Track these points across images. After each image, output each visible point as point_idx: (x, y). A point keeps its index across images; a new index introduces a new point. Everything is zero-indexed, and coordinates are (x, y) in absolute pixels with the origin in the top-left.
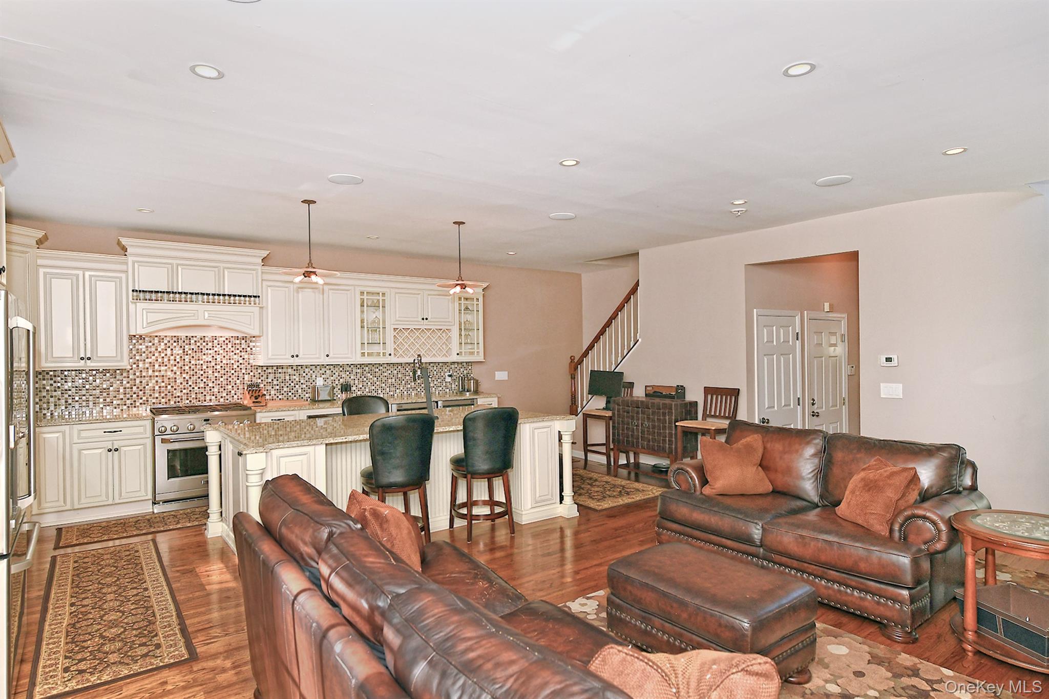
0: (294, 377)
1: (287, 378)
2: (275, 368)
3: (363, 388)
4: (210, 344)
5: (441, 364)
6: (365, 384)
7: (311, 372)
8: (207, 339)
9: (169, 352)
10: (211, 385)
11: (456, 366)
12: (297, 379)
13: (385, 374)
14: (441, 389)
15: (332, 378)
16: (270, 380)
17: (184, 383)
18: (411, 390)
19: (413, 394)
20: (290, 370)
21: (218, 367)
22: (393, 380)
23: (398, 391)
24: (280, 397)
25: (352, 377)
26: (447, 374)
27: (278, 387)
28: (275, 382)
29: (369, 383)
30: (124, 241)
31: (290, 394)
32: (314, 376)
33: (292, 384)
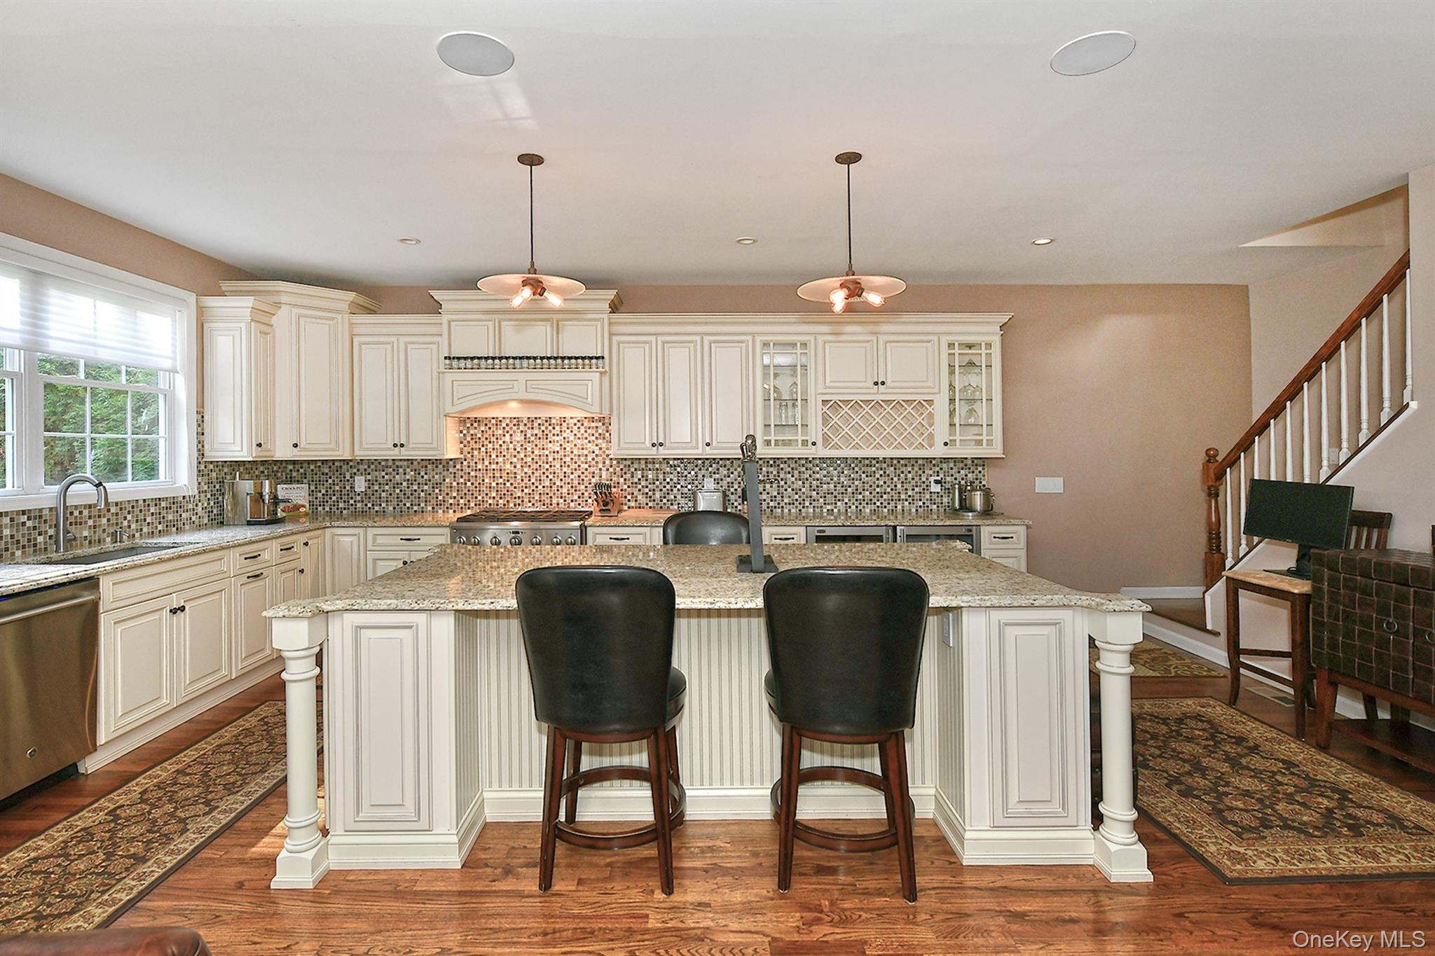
0: (671, 476)
1: (661, 477)
2: (643, 462)
3: (779, 498)
4: (557, 428)
5: (920, 462)
6: (782, 490)
7: (696, 469)
8: (553, 421)
9: (507, 438)
10: (558, 483)
11: (952, 465)
12: (675, 480)
13: (818, 476)
14: (921, 503)
15: (729, 480)
16: (636, 480)
17: (526, 480)
18: (864, 504)
19: (868, 510)
20: (664, 466)
21: (568, 459)
22: (832, 486)
23: (839, 503)
24: (650, 504)
26: (932, 479)
27: (647, 490)
28: (643, 483)
29: (789, 490)
30: (437, 295)
31: (665, 501)
32: (700, 476)
33: (668, 487)
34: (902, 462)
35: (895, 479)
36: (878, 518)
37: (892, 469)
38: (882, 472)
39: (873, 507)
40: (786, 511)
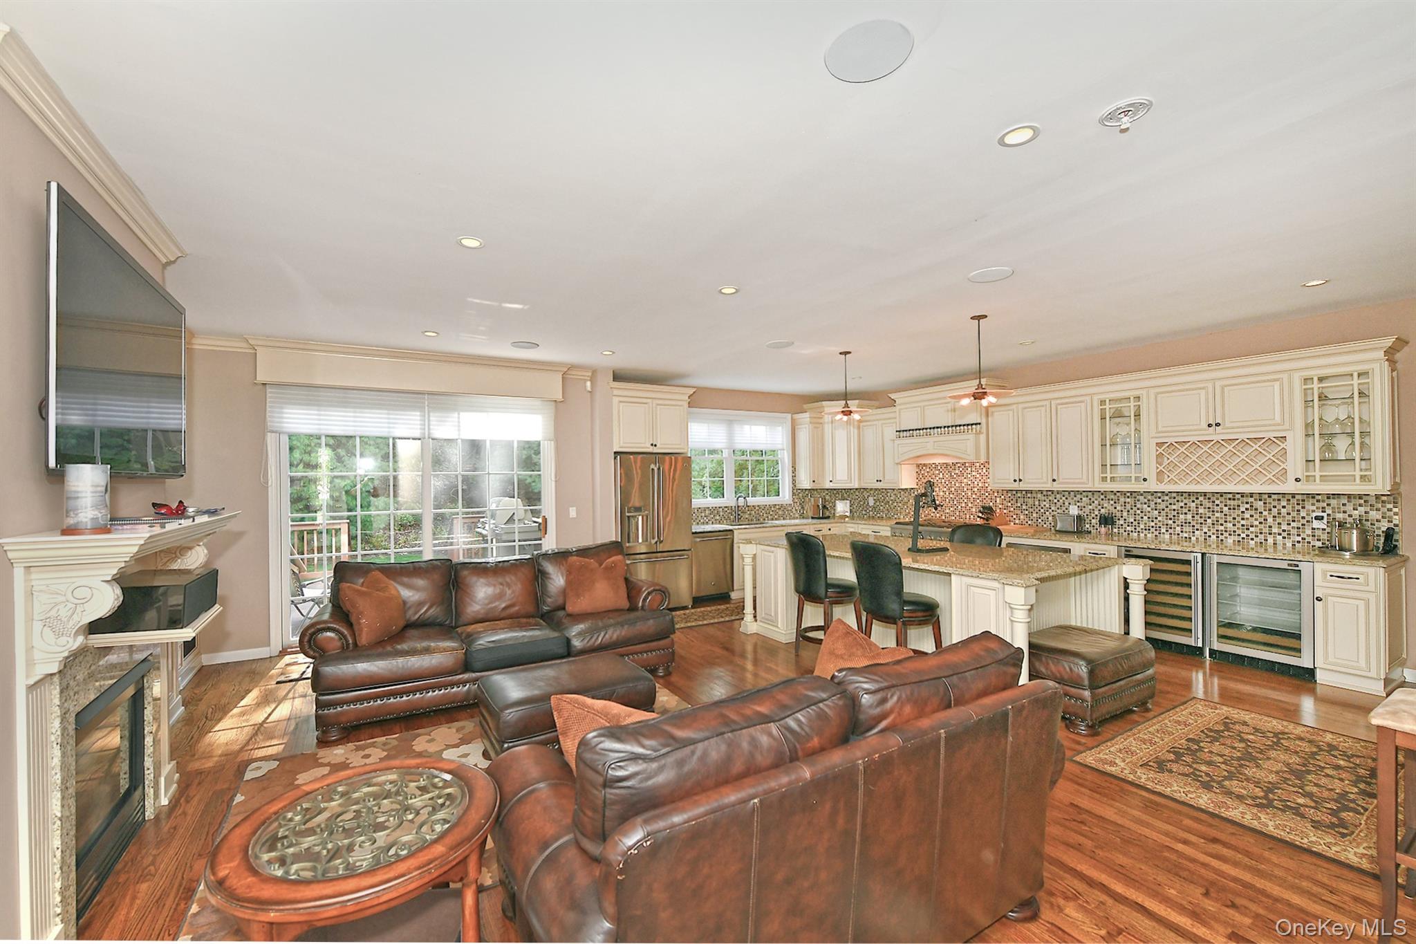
0: (1045, 503)
1: (1037, 503)
2: (1024, 492)
4: (969, 469)
6: (1138, 518)
7: (1064, 498)
8: (967, 465)
9: (941, 476)
10: (970, 505)
11: (1345, 501)
12: (1047, 506)
13: (1174, 507)
15: (1090, 507)
16: (1019, 505)
17: (951, 502)
18: (1226, 534)
20: (1039, 495)
21: (976, 489)
22: (1189, 517)
23: (1197, 532)
24: (1029, 522)
25: (1119, 508)
26: (1315, 515)
27: (1027, 512)
28: (1024, 507)
29: (1145, 518)
30: (893, 396)
31: (1040, 520)
32: (1067, 504)
33: (1042, 511)
34: (1273, 496)
35: (1265, 513)
36: (1243, 548)
37: (1261, 503)
38: (1248, 506)
39: (1237, 538)
40: (1142, 535)
